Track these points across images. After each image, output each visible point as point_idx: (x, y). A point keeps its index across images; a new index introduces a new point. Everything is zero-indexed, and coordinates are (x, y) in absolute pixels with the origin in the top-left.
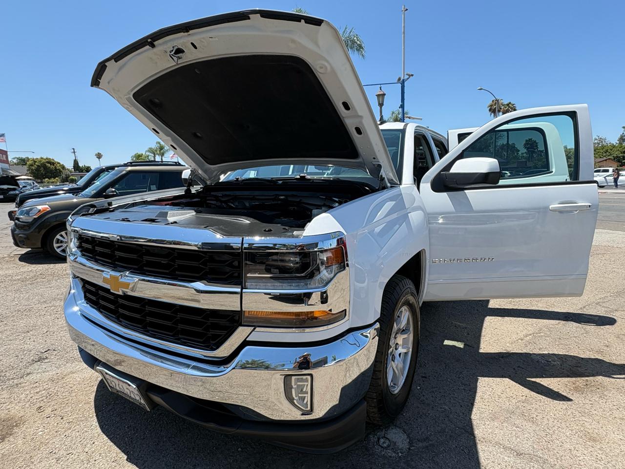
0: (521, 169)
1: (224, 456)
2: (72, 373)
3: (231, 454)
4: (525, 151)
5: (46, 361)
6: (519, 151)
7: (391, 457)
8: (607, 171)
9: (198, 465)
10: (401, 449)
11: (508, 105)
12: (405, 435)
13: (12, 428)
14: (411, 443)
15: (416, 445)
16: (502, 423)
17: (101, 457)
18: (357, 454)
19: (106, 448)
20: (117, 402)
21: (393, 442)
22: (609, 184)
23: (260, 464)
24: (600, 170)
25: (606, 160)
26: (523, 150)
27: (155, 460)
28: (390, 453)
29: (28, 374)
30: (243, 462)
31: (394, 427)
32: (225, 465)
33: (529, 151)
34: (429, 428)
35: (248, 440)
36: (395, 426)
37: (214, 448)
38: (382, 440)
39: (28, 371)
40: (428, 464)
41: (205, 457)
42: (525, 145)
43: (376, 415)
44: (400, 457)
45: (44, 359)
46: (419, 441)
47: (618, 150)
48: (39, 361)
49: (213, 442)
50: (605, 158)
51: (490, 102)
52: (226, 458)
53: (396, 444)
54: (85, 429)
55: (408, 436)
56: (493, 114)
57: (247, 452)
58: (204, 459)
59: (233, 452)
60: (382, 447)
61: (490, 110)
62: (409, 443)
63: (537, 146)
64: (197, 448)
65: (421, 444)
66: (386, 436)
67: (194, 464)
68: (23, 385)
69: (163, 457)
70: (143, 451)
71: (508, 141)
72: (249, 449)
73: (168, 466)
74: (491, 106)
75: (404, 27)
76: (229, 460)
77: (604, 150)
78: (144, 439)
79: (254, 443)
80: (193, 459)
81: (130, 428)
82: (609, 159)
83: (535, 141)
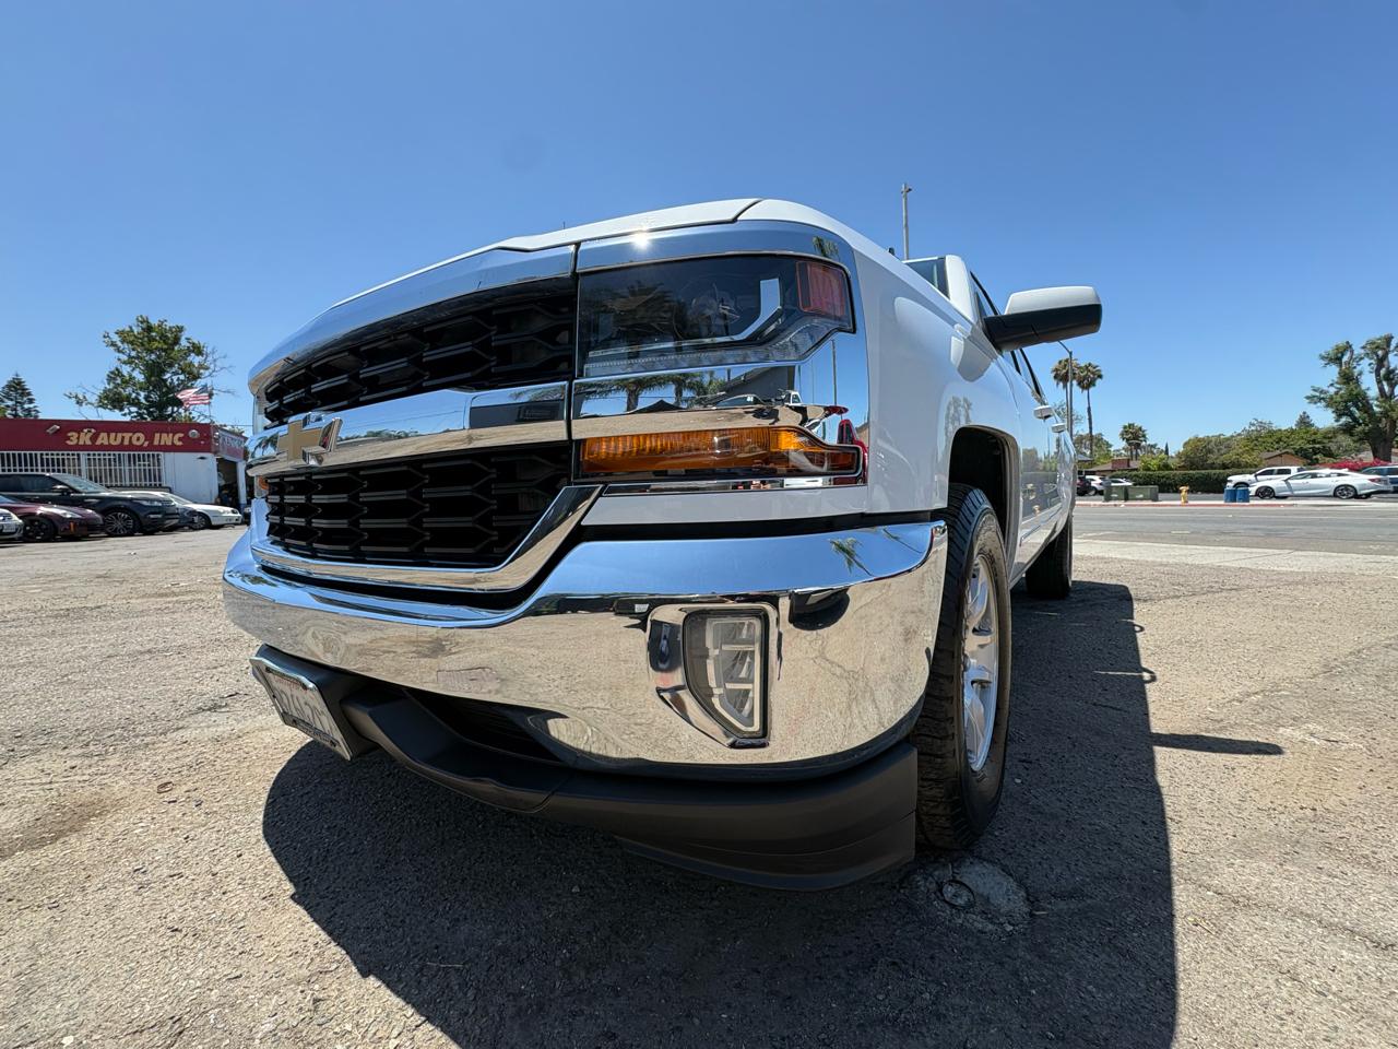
0: (1120, 473)
1: (533, 903)
2: (262, 729)
3: (552, 900)
4: (1124, 444)
5: (223, 710)
6: (1111, 446)
7: (982, 932)
8: (1288, 472)
9: (466, 919)
10: (1009, 915)
11: (1087, 367)
12: (1011, 880)
13: (88, 820)
14: (1032, 900)
15: (1049, 906)
16: (1281, 865)
17: (240, 887)
18: (887, 921)
19: (262, 867)
20: (326, 780)
21: (982, 895)
22: (1296, 492)
23: (623, 928)
24: (1273, 471)
25: (1280, 455)
26: (1118, 445)
27: (364, 901)
28: (979, 923)
29: (178, 729)
30: (579, 921)
31: (976, 861)
32: (533, 924)
33: (1130, 444)
34: (1073, 867)
35: (600, 871)
36: (979, 857)
37: (514, 883)
38: (949, 890)
39: (181, 724)
40: (1104, 956)
41: (487, 902)
42: (1122, 434)
43: (940, 810)
44: (1010, 935)
45: (220, 707)
46: (1054, 896)
47: (1302, 438)
48: (209, 710)
49: (513, 871)
50: (1278, 452)
51: (1055, 364)
52: (538, 908)
53: (991, 900)
54: (236, 827)
55: (1021, 883)
56: (1061, 384)
57: (592, 897)
58: (484, 905)
59: (558, 895)
60: (953, 906)
61: (1055, 377)
62: (1028, 899)
63: (1144, 436)
64: (472, 881)
65: (1062, 905)
66: (958, 878)
67: (457, 916)
68: (157, 746)
69: (386, 895)
70: (344, 878)
71: (1091, 432)
72: (598, 890)
73: (390, 916)
74: (1056, 370)
75: (906, 217)
76: (545, 913)
77: (1274, 438)
78: (355, 853)
79: (614, 877)
80: (457, 905)
81: (332, 830)
82: (1287, 453)
83: (1140, 429)
